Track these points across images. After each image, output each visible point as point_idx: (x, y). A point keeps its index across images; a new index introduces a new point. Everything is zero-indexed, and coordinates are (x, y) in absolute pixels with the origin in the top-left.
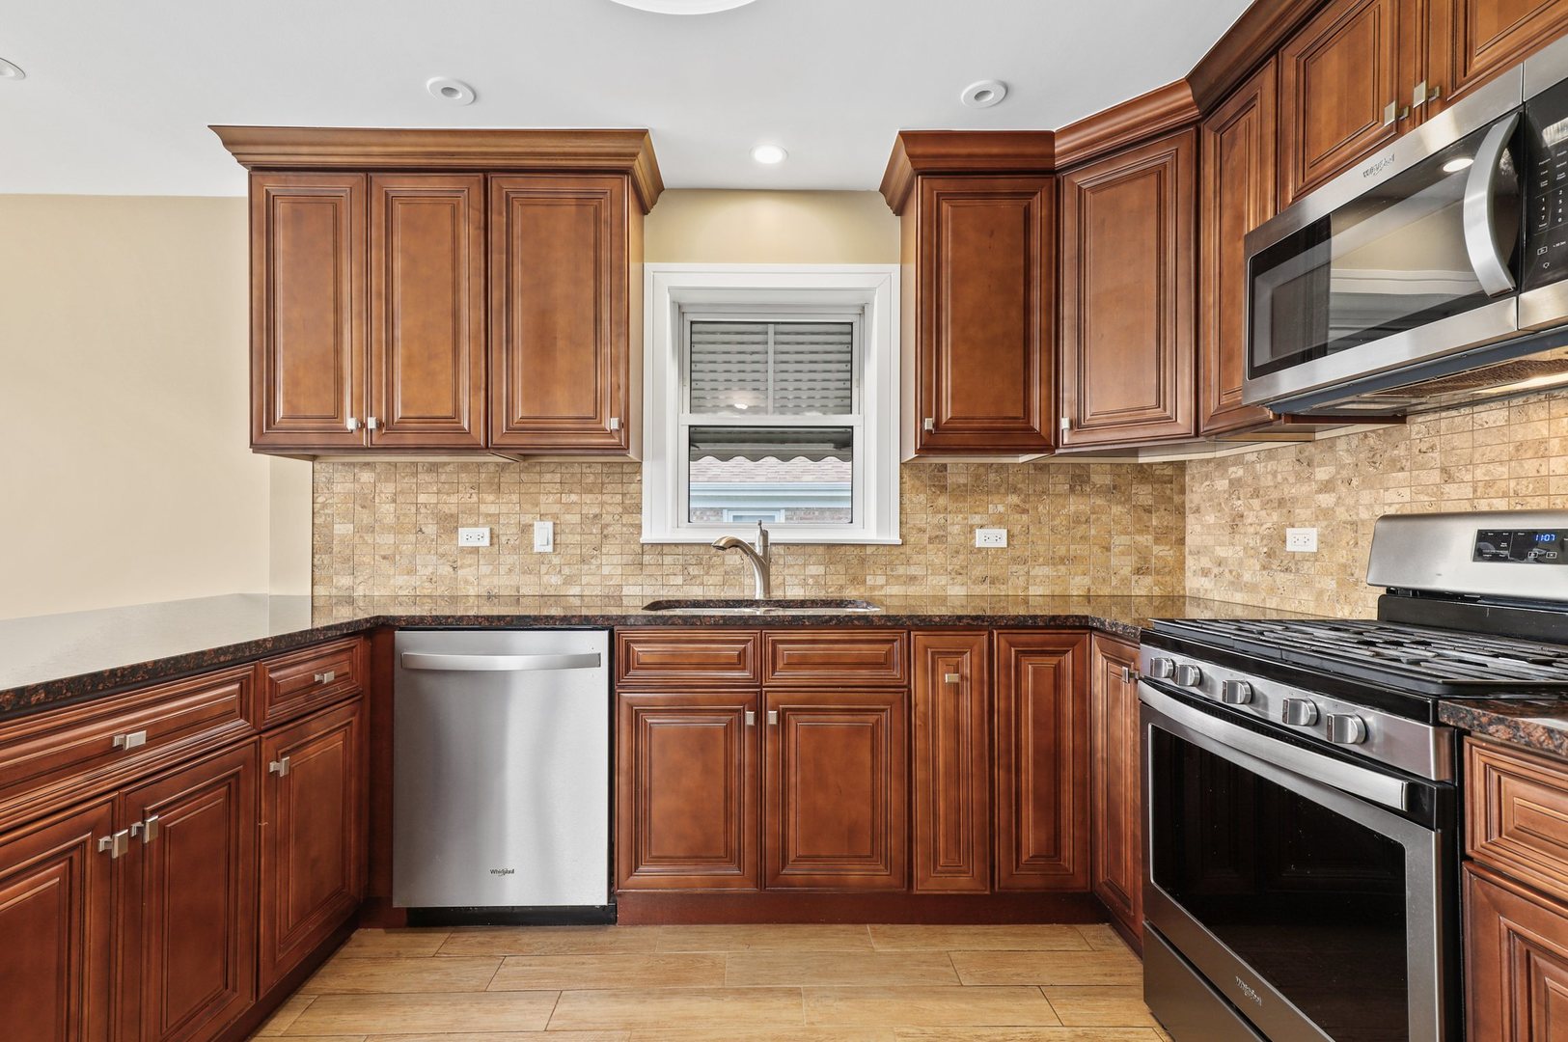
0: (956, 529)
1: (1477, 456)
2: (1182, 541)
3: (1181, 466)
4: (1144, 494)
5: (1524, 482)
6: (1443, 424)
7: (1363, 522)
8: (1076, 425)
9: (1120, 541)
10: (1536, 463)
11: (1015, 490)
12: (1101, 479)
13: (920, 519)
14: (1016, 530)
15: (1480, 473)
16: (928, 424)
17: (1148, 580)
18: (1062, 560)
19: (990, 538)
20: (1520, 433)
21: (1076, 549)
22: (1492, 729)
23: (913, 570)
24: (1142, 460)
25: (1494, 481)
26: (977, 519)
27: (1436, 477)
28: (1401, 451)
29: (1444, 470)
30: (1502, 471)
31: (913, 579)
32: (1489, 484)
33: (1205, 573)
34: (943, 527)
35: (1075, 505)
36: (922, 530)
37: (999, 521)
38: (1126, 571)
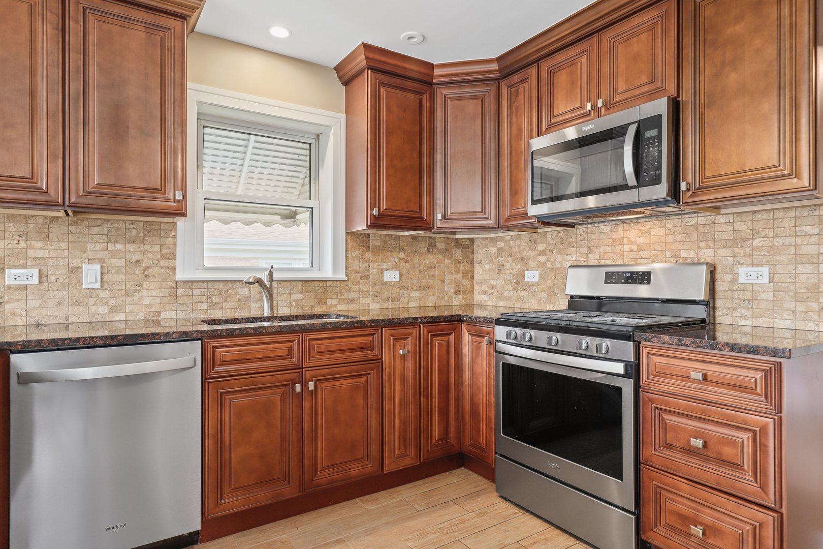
0: (374, 271)
1: (600, 243)
2: (473, 278)
3: (472, 240)
4: (458, 253)
5: (616, 254)
6: (589, 229)
7: (558, 268)
8: (444, 217)
9: (449, 277)
10: (620, 246)
11: (403, 250)
12: (441, 245)
13: (357, 265)
14: (404, 272)
15: (601, 250)
16: (375, 212)
17: (460, 297)
18: (425, 288)
19: (392, 276)
20: (615, 235)
21: (430, 282)
22: (652, 340)
23: (353, 295)
24: (458, 236)
25: (606, 253)
26: (385, 266)
27: (585, 250)
28: (573, 239)
29: (589, 248)
30: (609, 249)
31: (352, 300)
32: (605, 254)
33: (485, 292)
34: (368, 270)
35: (430, 259)
36: (357, 272)
37: (396, 267)
38: (451, 293)
